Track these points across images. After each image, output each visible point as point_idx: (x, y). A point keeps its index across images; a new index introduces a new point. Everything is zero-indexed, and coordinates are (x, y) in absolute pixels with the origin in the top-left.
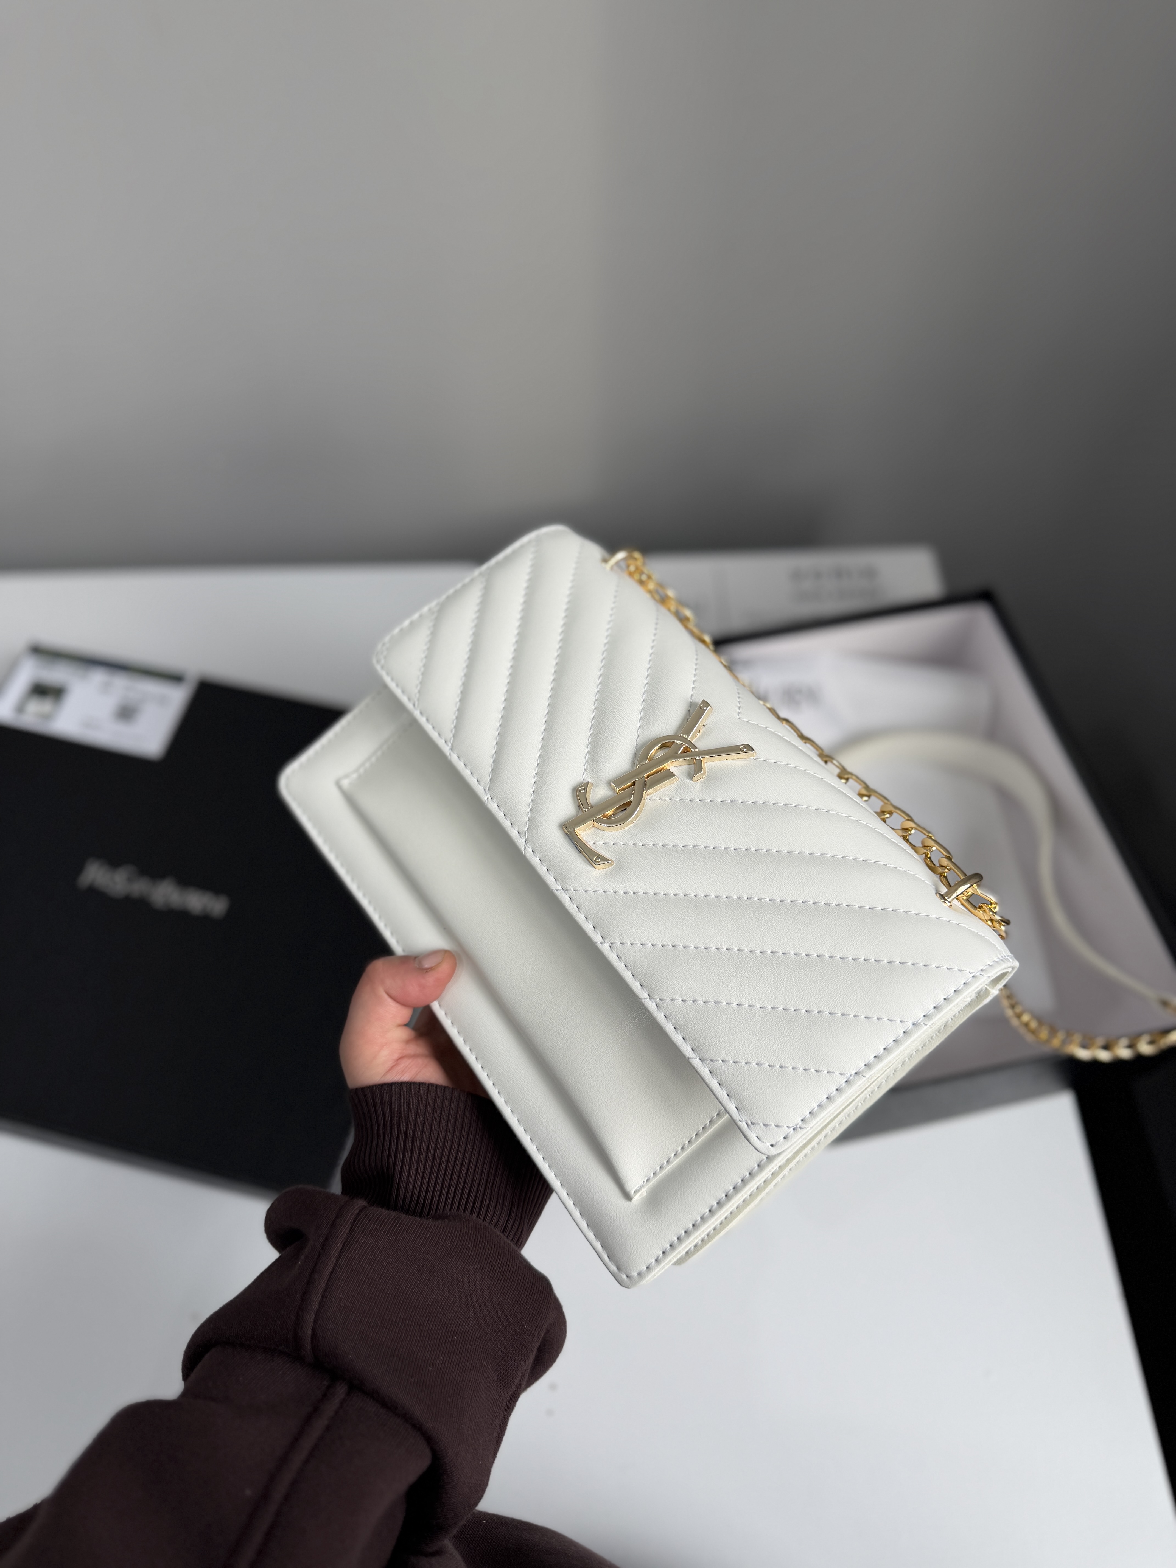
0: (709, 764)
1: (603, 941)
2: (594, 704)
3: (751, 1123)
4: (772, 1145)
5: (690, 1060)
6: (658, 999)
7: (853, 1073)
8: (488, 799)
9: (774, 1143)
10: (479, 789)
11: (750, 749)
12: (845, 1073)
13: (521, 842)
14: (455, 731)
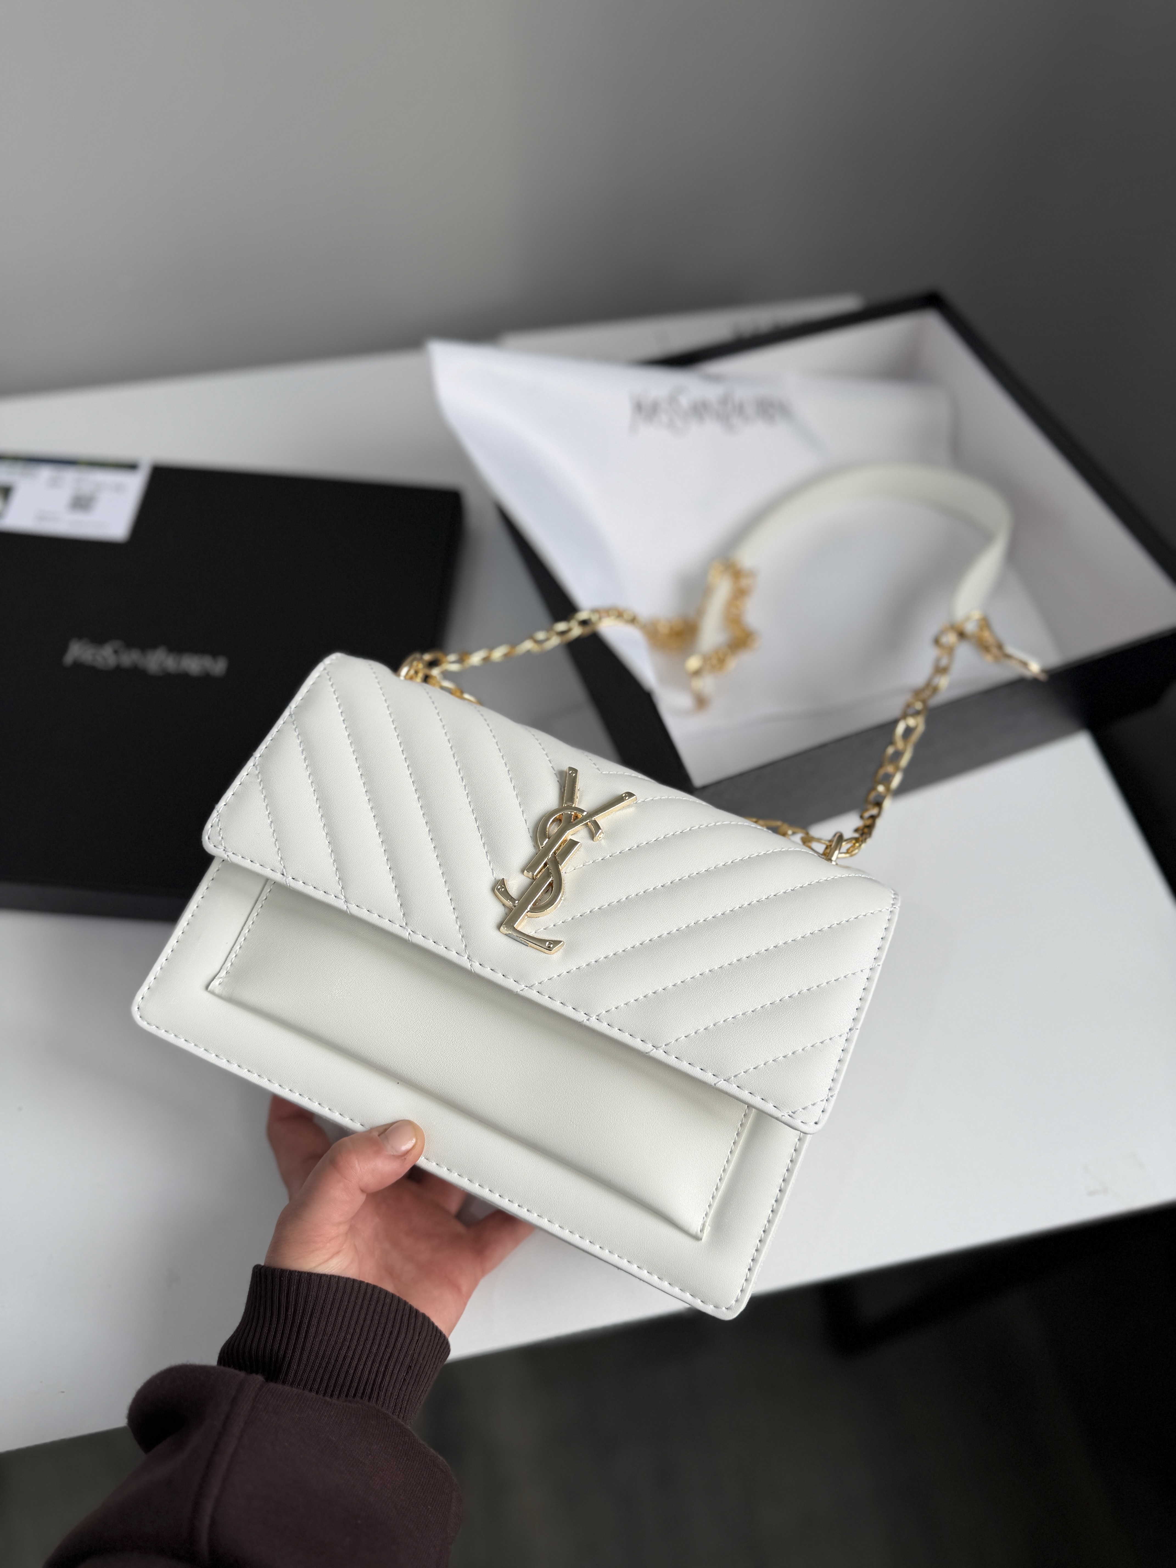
0: (602, 819)
1: (588, 1017)
2: (470, 806)
3: (792, 1112)
4: (816, 1123)
5: (717, 1085)
6: (664, 1046)
7: (848, 1031)
8: (409, 934)
9: (817, 1121)
10: (395, 929)
11: (630, 795)
12: (843, 1033)
13: (464, 962)
14: (342, 882)
